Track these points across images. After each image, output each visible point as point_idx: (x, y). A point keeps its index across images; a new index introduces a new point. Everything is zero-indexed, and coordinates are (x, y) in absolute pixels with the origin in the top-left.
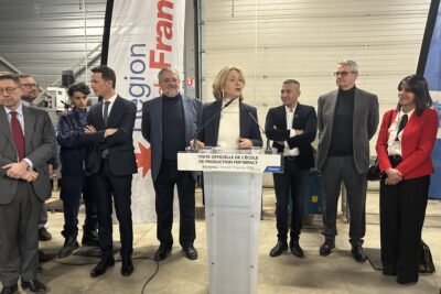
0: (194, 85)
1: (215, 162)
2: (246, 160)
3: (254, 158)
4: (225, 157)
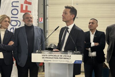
2: (65, 57)
3: (69, 56)
4: (55, 56)
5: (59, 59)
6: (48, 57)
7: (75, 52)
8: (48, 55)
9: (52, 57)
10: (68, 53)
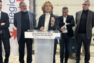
0: (33, 8)
1: (38, 35)
2: (48, 35)
3: (51, 34)
4: (41, 34)
5: (44, 36)
6: (36, 34)
7: (55, 31)
8: (36, 33)
9: (39, 34)
10: (51, 32)
